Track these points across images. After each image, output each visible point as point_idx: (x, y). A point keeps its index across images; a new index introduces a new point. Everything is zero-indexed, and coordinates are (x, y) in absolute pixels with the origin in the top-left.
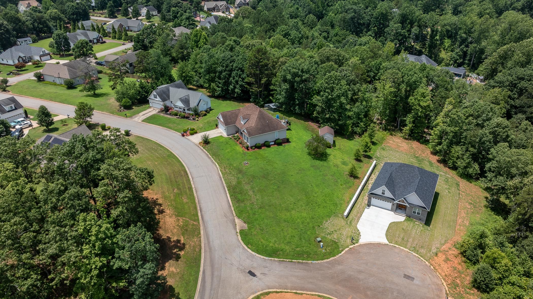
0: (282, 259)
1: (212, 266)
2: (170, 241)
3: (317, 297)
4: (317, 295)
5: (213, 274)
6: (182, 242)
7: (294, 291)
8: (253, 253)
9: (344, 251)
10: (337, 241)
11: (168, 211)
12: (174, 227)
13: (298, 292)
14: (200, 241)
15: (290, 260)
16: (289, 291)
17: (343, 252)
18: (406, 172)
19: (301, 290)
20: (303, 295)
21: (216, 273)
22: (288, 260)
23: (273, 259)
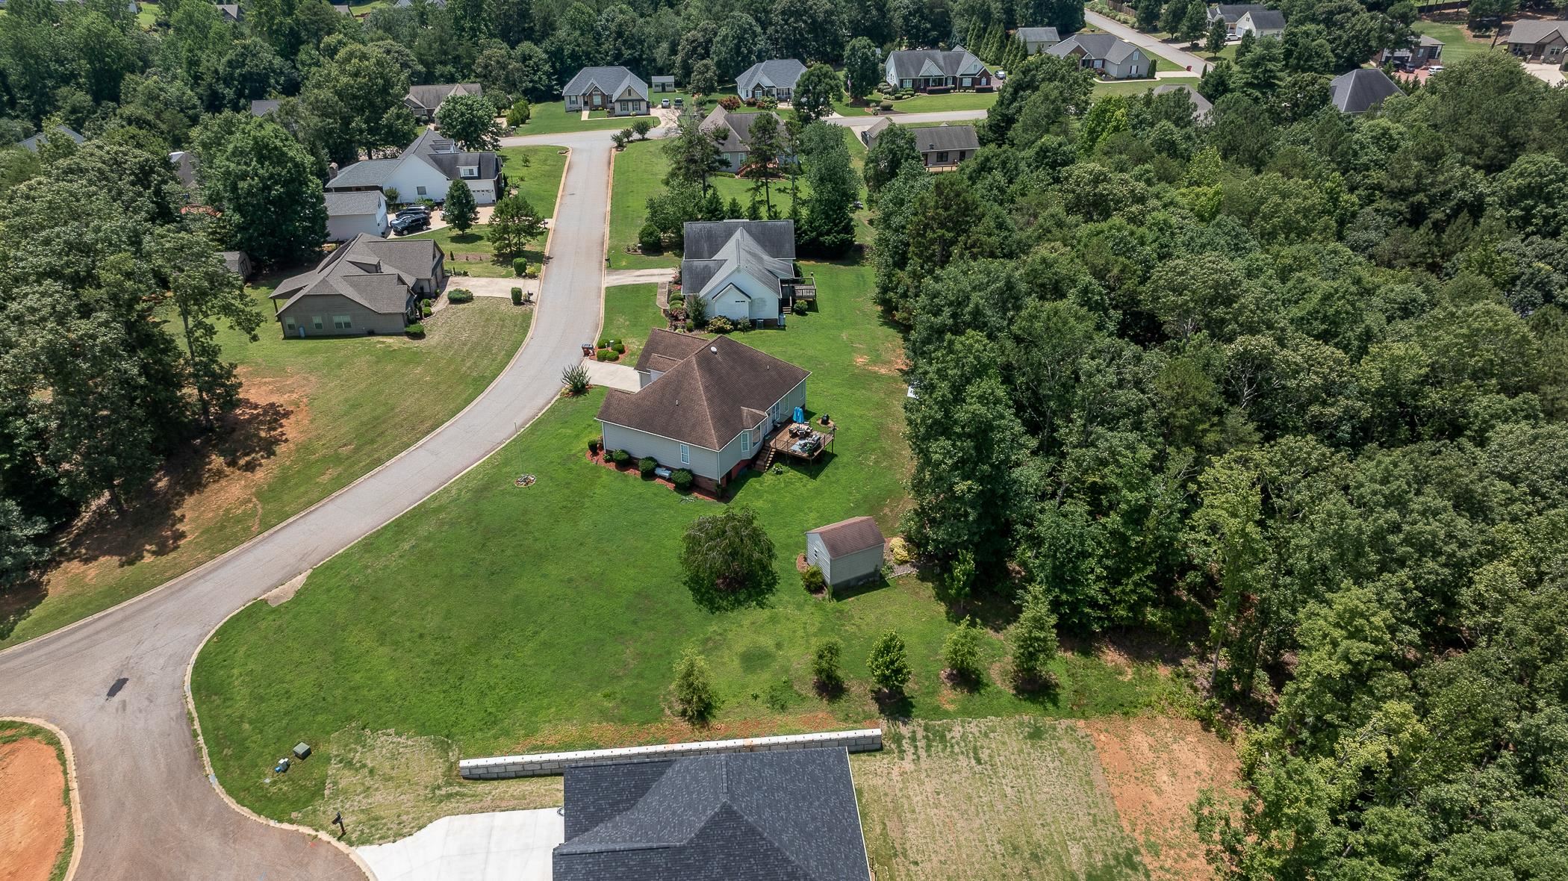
0: (195, 715)
1: (126, 619)
2: (173, 525)
3: (64, 834)
4: (72, 833)
5: (98, 633)
6: (182, 542)
7: (74, 785)
8: (194, 657)
9: (294, 827)
10: (326, 792)
11: (260, 474)
12: (219, 507)
13: (75, 796)
14: (199, 564)
15: (199, 731)
16: (73, 773)
17: (286, 826)
18: (690, 794)
19: (84, 798)
20: (65, 809)
21: (103, 635)
22: (197, 725)
23: (190, 699)
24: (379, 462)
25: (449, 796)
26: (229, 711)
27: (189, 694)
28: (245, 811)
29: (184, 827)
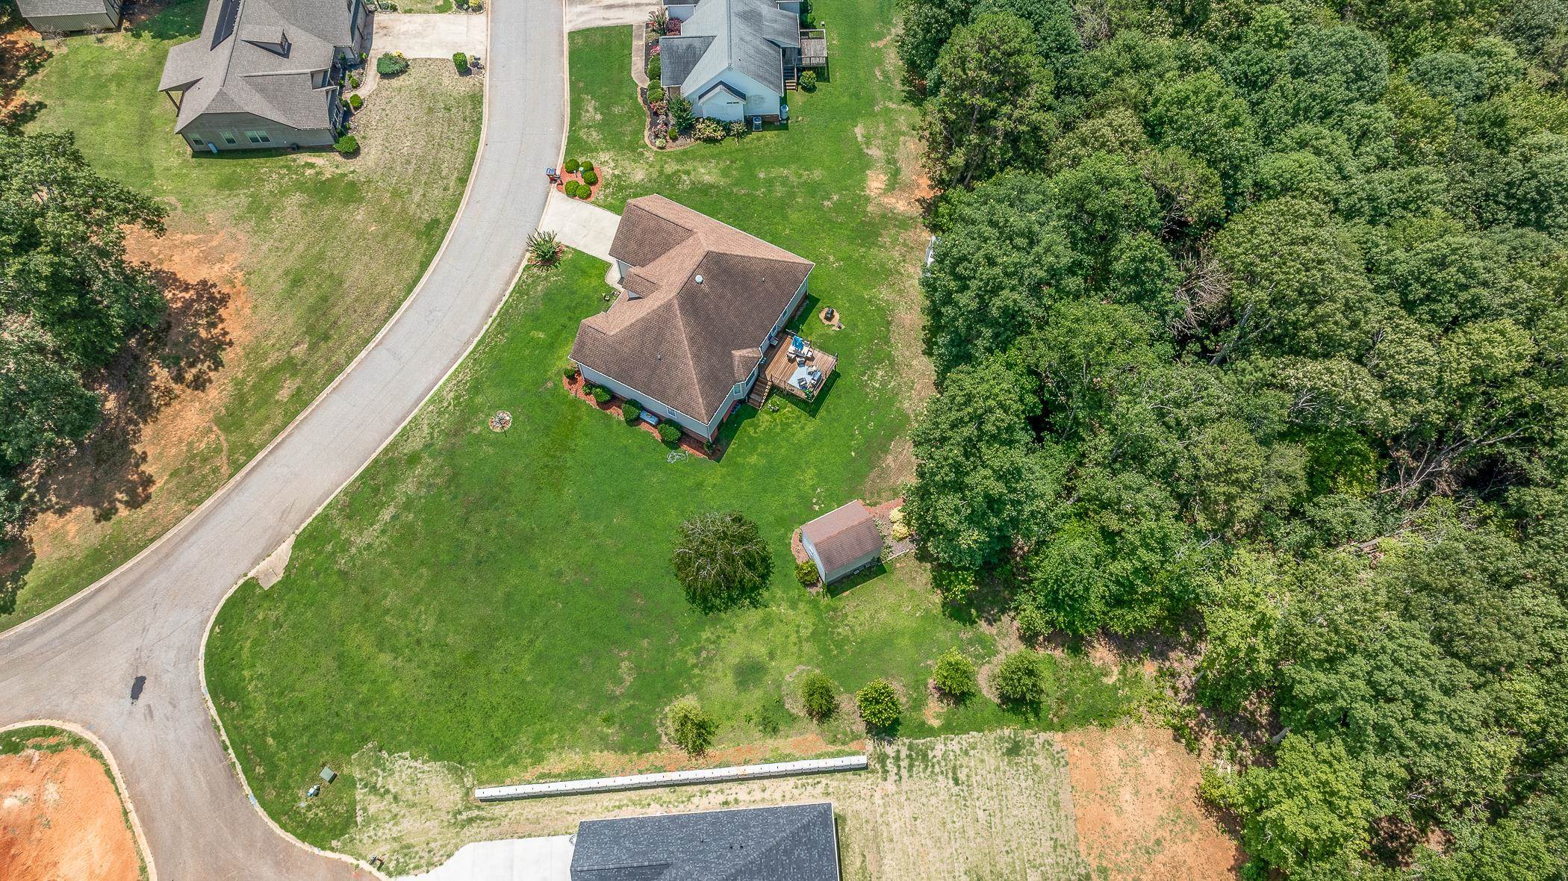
0: (220, 723)
1: (124, 593)
2: (137, 466)
3: (138, 864)
4: (143, 860)
5: (100, 611)
6: (152, 490)
7: (130, 806)
8: (202, 650)
9: (336, 856)
10: (359, 819)
11: (213, 393)
12: (180, 440)
13: (134, 817)
14: (179, 520)
15: (228, 743)
16: (125, 794)
17: (329, 854)
19: (142, 820)
20: (128, 834)
21: (107, 615)
22: (224, 737)
23: (210, 703)
24: (337, 369)
25: (470, 820)
26: (251, 722)
27: (208, 697)
28: (290, 838)
29: (240, 855)
